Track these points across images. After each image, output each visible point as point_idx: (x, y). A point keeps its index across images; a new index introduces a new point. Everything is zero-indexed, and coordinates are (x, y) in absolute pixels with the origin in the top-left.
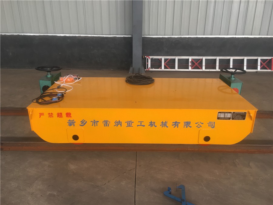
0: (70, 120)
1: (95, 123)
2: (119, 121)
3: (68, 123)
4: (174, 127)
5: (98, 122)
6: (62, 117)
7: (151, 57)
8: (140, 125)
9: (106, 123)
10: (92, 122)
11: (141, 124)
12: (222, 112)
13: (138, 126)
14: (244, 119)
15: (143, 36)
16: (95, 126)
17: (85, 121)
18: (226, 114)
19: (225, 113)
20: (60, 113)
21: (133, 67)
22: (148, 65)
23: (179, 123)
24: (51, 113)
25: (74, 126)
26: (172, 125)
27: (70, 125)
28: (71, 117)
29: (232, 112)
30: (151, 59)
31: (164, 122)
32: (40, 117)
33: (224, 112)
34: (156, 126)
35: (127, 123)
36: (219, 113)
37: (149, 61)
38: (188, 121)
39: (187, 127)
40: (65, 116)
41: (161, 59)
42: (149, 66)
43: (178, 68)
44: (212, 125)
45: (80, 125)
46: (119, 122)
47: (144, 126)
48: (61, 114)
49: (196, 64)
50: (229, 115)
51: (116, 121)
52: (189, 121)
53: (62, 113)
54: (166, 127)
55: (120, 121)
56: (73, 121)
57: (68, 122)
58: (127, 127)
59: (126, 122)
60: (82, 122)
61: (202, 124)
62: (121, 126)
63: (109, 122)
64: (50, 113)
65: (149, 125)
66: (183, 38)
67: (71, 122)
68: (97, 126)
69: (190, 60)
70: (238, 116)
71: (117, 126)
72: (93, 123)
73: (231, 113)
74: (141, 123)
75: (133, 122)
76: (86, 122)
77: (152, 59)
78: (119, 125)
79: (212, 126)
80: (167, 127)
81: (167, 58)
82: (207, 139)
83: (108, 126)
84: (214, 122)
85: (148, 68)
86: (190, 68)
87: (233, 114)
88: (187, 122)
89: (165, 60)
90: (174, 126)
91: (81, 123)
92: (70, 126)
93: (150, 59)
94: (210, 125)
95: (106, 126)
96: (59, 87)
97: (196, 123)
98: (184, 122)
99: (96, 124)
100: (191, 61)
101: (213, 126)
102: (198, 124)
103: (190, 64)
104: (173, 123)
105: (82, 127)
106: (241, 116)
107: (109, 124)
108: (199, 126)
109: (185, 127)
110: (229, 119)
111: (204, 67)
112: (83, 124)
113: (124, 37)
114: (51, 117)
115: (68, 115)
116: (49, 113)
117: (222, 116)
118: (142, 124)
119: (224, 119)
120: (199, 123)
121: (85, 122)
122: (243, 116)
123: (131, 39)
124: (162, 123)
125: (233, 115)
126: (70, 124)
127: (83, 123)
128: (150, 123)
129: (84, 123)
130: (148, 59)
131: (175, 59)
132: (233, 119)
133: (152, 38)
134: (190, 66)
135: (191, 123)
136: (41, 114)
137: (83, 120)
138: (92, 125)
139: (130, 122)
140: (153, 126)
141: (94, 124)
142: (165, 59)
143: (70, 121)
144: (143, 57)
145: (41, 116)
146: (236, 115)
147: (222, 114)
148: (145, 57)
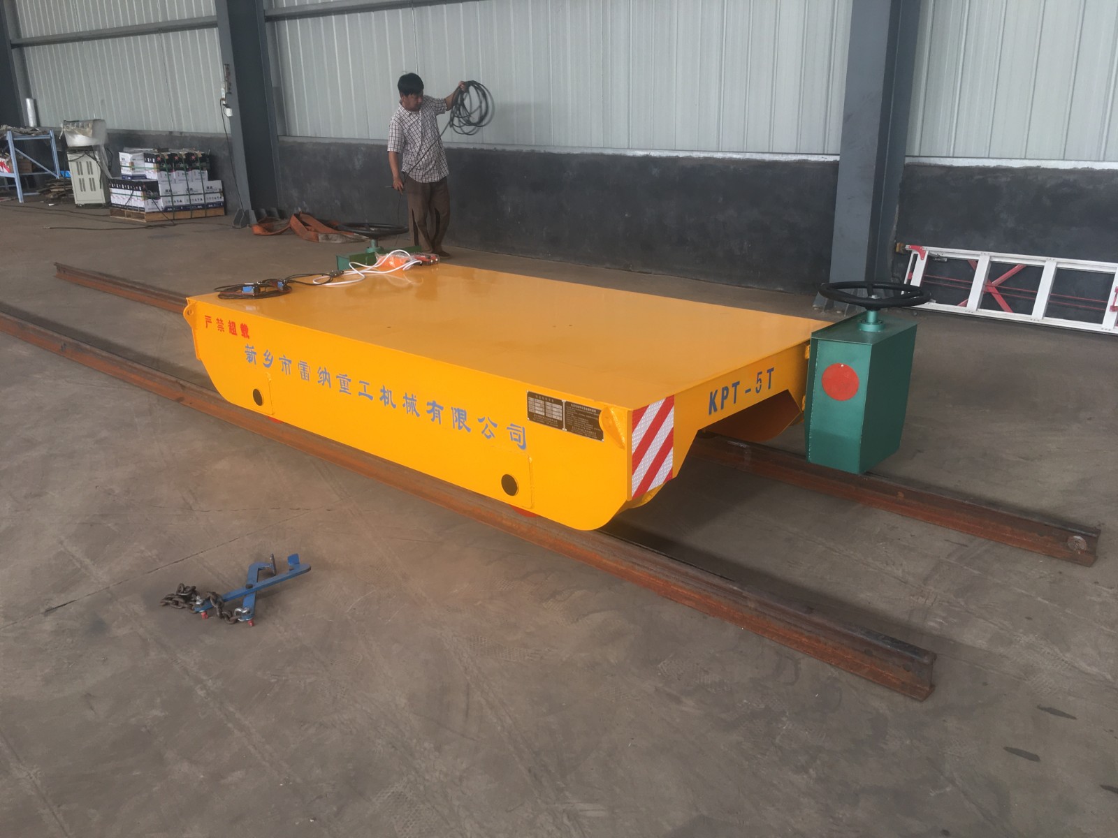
0: (248, 345)
1: (285, 364)
2: (326, 369)
4: (432, 420)
5: (291, 362)
6: (237, 335)
7: (929, 250)
8: (363, 391)
9: (304, 369)
10: (281, 361)
11: (365, 392)
12: (538, 395)
13: (360, 394)
14: (599, 436)
16: (287, 374)
17: (270, 354)
18: (548, 403)
19: (545, 401)
20: (232, 323)
23: (443, 408)
24: (221, 320)
25: (255, 363)
26: (428, 412)
28: (249, 338)
29: (564, 401)
30: (929, 257)
31: (409, 395)
32: (207, 326)
33: (542, 396)
34: (394, 406)
35: (340, 381)
36: (529, 394)
38: (460, 408)
39: (460, 428)
40: (241, 331)
41: (974, 263)
43: (1047, 314)
44: (520, 436)
45: (264, 364)
46: (326, 372)
47: (371, 397)
50: (557, 413)
51: (321, 368)
52: (463, 409)
53: (234, 324)
54: (414, 413)
56: (253, 350)
57: (246, 350)
58: (338, 390)
59: (338, 377)
60: (266, 356)
61: (495, 425)
62: (330, 386)
63: (308, 369)
64: (219, 318)
65: (381, 399)
67: (250, 350)
68: (290, 374)
70: (583, 420)
71: (323, 384)
72: (283, 363)
73: (558, 402)
74: (365, 387)
75: (350, 380)
76: (273, 358)
77: (931, 261)
79: (520, 440)
80: (418, 415)
81: (1005, 261)
82: (509, 484)
83: (309, 380)
84: (523, 429)
87: (566, 408)
88: (458, 411)
89: (995, 269)
91: (266, 360)
92: (249, 361)
93: (922, 258)
94: (514, 436)
95: (305, 379)
97: (481, 421)
98: (452, 408)
99: (287, 367)
101: (521, 444)
102: (484, 424)
103: (1113, 299)
104: (430, 404)
105: (267, 372)
107: (308, 374)
108: (488, 434)
109: (456, 424)
110: (559, 425)
114: (221, 331)
115: (245, 330)
116: (217, 320)
117: (539, 408)
118: (368, 392)
119: (545, 423)
120: (486, 418)
121: (270, 357)
122: (594, 424)
124: (406, 397)
125: (566, 412)
126: (249, 358)
128: (381, 391)
129: (269, 360)
130: (916, 257)
131: (1039, 270)
132: (569, 429)
133: (951, 168)
135: (467, 417)
136: (207, 320)
137: (268, 351)
138: (283, 369)
139: (344, 376)
140: (388, 403)
142: (993, 265)
143: (248, 349)
144: (899, 250)
145: (208, 323)
146: (575, 415)
147: (538, 401)
148: (905, 250)
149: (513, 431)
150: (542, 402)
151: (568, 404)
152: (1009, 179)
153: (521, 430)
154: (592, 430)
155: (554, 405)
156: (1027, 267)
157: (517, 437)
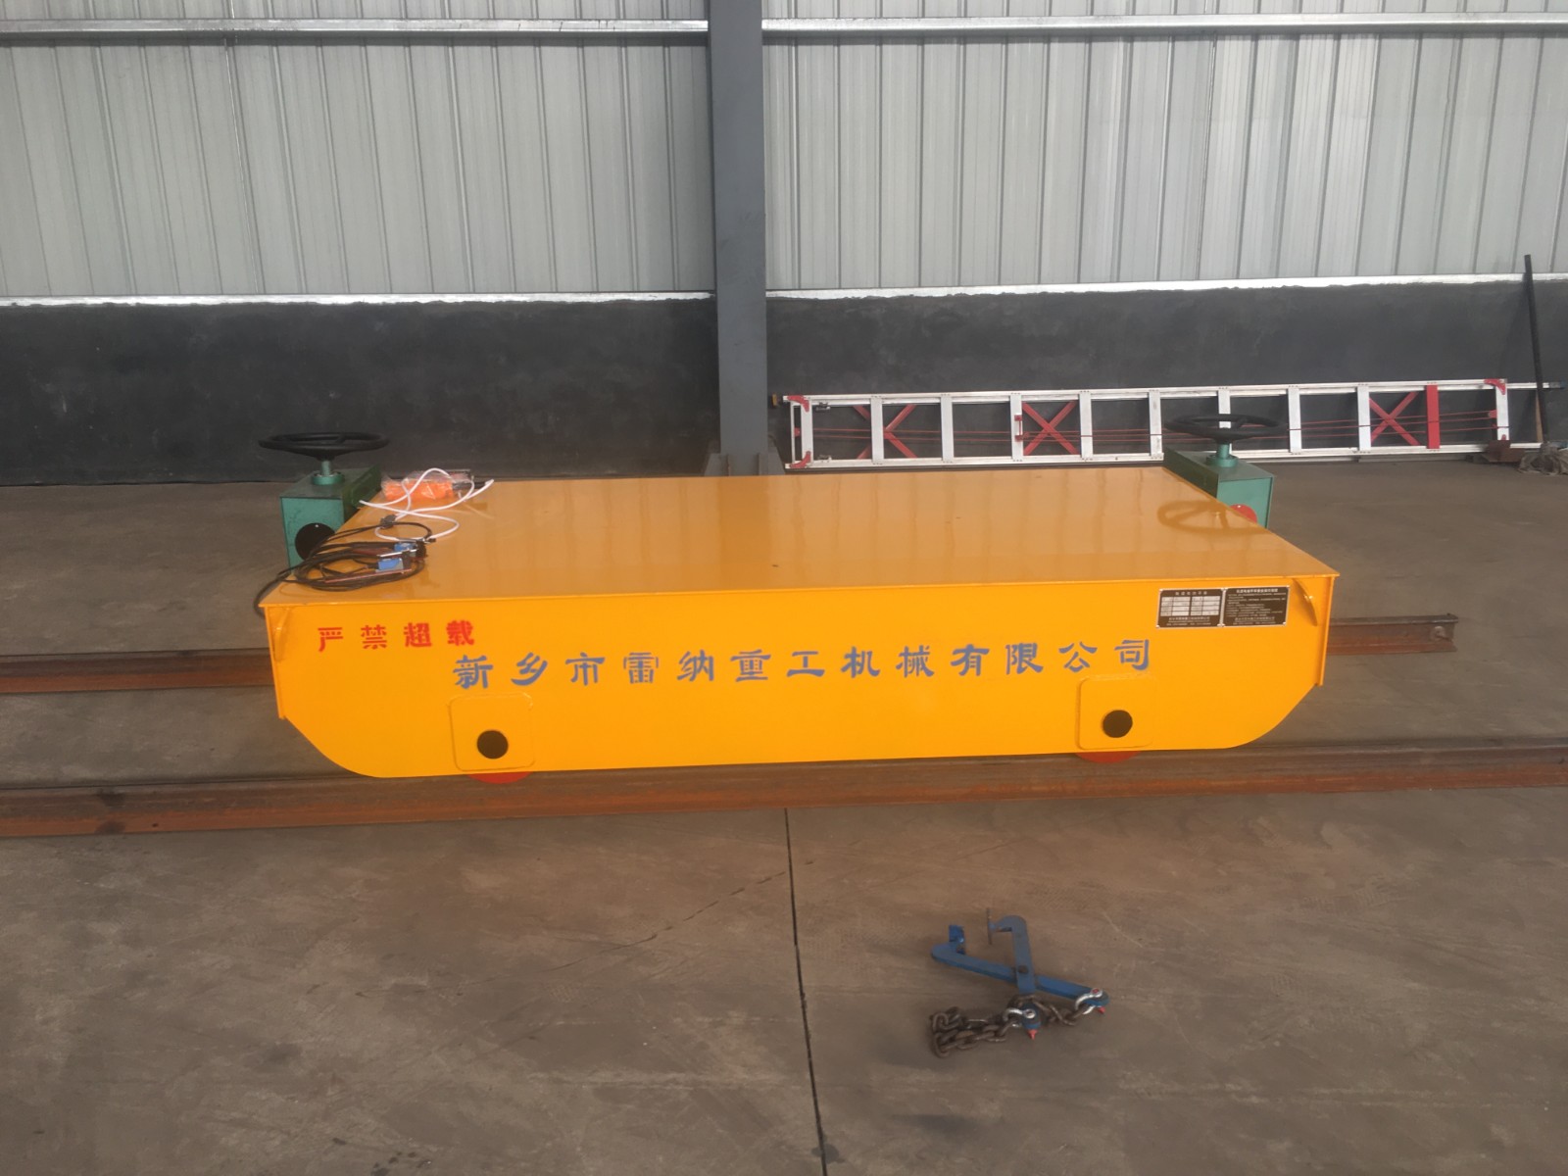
0: (465, 657)
1: (585, 667)
2: (702, 652)
3: (455, 671)
4: (963, 673)
5: (600, 660)
6: (429, 644)
7: (814, 399)
8: (800, 667)
9: (641, 665)
10: (572, 664)
11: (807, 667)
12: (1180, 592)
13: (791, 673)
14: (1280, 619)
15: (769, 294)
16: (586, 683)
17: (538, 659)
18: (1197, 598)
19: (1191, 596)
20: (420, 626)
21: (723, 453)
22: (798, 439)
23: (985, 651)
24: (379, 628)
25: (485, 685)
26: (954, 664)
27: (467, 682)
28: (471, 642)
29: (1224, 589)
30: (814, 408)
31: (914, 649)
32: (322, 648)
33: (1186, 591)
34: (875, 673)
35: (742, 663)
36: (1165, 594)
37: (807, 418)
38: (1026, 642)
39: (1020, 670)
40: (446, 637)
41: (868, 408)
42: (808, 445)
43: (957, 454)
44: (1138, 653)
45: (515, 681)
46: (703, 658)
47: (819, 673)
48: (424, 628)
49: (1050, 428)
50: (1211, 606)
51: (688, 654)
52: (1031, 642)
53: (427, 626)
54: (922, 673)
55: (707, 655)
56: (480, 663)
57: (459, 666)
58: (739, 679)
59: (734, 658)
60: (525, 665)
61: (1092, 650)
62: (711, 678)
63: (653, 662)
64: (373, 625)
65: (844, 669)
66: (976, 297)
67: (472, 665)
68: (596, 680)
69: (1016, 410)
70: (1254, 607)
71: (692, 679)
72: (576, 666)
73: (1218, 593)
74: (806, 659)
75: (767, 657)
76: (545, 664)
77: (819, 412)
78: (703, 676)
79: (1137, 659)
80: (929, 673)
81: (895, 402)
82: (1117, 723)
83: (651, 680)
84: (1147, 642)
85: (799, 456)
86: (1017, 448)
87: (1227, 598)
88: (1021, 647)
89: (890, 412)
90: (962, 666)
91: (523, 672)
92: (466, 686)
93: (807, 409)
94: (1127, 656)
95: (641, 680)
96: (389, 523)
97: (1063, 651)
98: (1008, 647)
99: (590, 671)
100: (1020, 413)
101: (1140, 663)
102: (1070, 654)
103: (1016, 429)
104: (956, 652)
105: (525, 693)
106: (1268, 605)
107: (652, 672)
108: (1076, 663)
109: (1014, 668)
110: (1213, 621)
111: (1087, 444)
112: (530, 675)
113: (669, 302)
114: (375, 647)
115: (459, 632)
116: (367, 629)
117: (1180, 608)
118: (811, 667)
119: (1189, 625)
120: (1077, 648)
121: (537, 666)
122: (1273, 607)
123: (708, 309)
124: (906, 653)
125: (1226, 603)
126: (467, 679)
127: (530, 671)
128: (847, 656)
129: (533, 671)
130: (797, 410)
131: (936, 409)
132: (1229, 622)
133: (816, 302)
134: (1018, 438)
135: (1038, 651)
136: (329, 634)
137: (531, 655)
138: (574, 680)
139: (753, 654)
140: (860, 672)
141: (581, 671)
142: (886, 408)
143: (466, 665)
144: (775, 403)
145: (328, 642)
146: (1241, 603)
147: (1180, 599)
148: (781, 402)
149: (1125, 650)
150: (1188, 598)
151: (1231, 592)
152: (884, 311)
153: (1143, 644)
154: (1269, 615)
155: (1206, 598)
156: (919, 408)
157: (1133, 656)
